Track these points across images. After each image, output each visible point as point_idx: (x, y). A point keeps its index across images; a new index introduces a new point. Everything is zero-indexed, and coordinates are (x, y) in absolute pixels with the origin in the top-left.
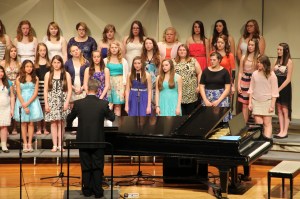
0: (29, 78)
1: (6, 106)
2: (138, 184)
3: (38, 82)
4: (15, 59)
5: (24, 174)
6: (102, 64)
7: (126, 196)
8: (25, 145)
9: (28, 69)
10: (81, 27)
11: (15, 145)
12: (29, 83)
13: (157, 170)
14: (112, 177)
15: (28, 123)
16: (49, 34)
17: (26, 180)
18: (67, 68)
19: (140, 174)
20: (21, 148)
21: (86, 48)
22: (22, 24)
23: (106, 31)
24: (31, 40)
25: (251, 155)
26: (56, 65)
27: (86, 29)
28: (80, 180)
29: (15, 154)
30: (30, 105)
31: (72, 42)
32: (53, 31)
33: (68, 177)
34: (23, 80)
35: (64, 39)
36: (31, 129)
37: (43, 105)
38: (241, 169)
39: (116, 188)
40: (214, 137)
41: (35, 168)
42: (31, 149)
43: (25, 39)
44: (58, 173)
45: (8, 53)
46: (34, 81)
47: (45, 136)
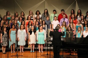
14: (63, 55)
28: (53, 56)
33: (50, 55)
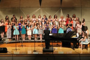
2: (57, 47)
4: (33, 22)
7: (55, 49)
9: (36, 24)
11: (32, 39)
13: (61, 44)
16: (39, 17)
17: (36, 46)
19: (57, 45)
22: (33, 15)
23: (49, 17)
25: (80, 41)
27: (46, 16)
29: (33, 41)
32: (40, 17)
38: (77, 44)
39: (53, 47)
40: (72, 37)
43: (34, 18)
44: (41, 44)
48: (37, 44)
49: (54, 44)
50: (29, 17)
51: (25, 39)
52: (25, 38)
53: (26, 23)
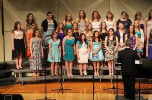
0: (97, 40)
1: (86, 53)
3: (101, 41)
4: (91, 30)
5: (95, 87)
6: (134, 33)
7: (147, 99)
8: (95, 73)
9: (97, 35)
10: (124, 14)
11: (91, 72)
12: (97, 42)
14: (140, 89)
15: (97, 62)
17: (96, 90)
18: (116, 34)
20: (93, 74)
21: (126, 24)
22: (94, 12)
23: (136, 15)
24: (98, 21)
26: (111, 32)
27: (127, 15)
28: (123, 91)
29: (90, 77)
30: (97, 53)
31: (119, 21)
32: (110, 16)
33: (117, 89)
34: (94, 41)
35: (115, 20)
36: (98, 65)
37: (104, 53)
39: (142, 95)
41: (100, 84)
42: (98, 75)
43: (96, 20)
44: (112, 87)
45: (87, 27)
46: (99, 41)
47: (105, 68)
48: (100, 86)
49: (143, 86)
50: (84, 17)
51: (73, 74)
52: (73, 70)
53: (75, 31)
